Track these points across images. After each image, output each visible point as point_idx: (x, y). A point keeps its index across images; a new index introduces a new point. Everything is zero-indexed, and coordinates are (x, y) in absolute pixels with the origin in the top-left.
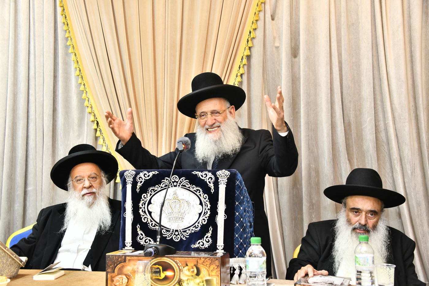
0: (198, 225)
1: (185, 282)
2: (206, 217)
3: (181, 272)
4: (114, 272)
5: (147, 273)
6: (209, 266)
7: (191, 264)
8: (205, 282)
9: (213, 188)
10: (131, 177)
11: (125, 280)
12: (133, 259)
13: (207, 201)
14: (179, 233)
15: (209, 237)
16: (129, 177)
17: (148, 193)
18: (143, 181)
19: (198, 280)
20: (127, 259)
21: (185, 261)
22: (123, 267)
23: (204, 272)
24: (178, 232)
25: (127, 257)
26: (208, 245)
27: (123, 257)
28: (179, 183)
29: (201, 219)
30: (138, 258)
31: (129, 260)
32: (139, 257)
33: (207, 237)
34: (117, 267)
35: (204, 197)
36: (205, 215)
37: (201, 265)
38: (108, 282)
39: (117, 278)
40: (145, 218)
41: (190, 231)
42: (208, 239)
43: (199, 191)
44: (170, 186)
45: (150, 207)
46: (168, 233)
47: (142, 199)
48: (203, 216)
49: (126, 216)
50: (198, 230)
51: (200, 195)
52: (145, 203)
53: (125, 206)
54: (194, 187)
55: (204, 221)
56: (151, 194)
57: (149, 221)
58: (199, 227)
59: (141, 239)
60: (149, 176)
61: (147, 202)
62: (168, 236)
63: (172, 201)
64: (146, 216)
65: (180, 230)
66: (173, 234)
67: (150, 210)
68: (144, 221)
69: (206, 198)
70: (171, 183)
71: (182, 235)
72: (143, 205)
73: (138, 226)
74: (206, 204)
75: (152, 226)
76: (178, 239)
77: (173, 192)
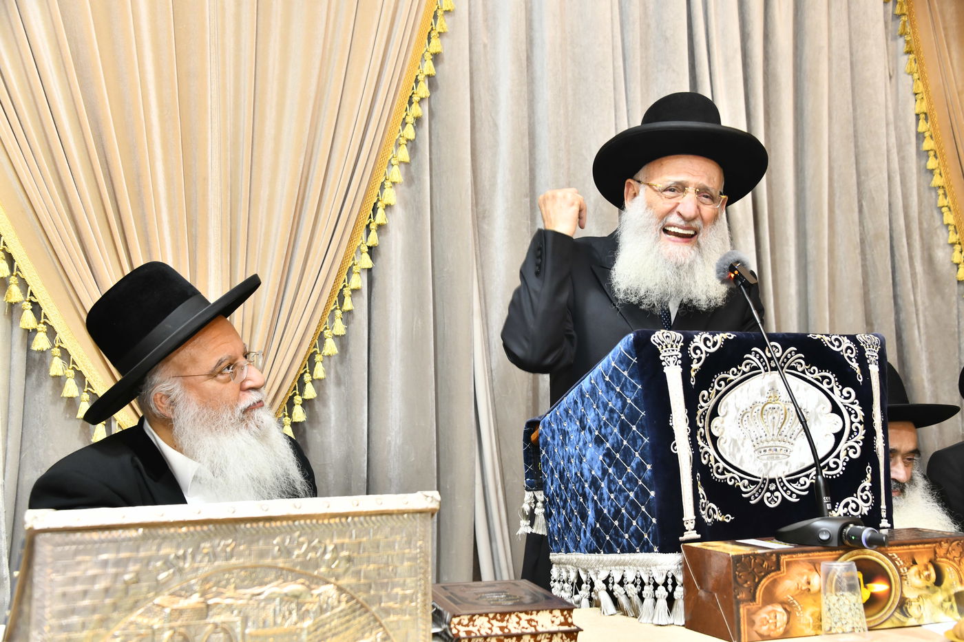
0: (835, 463)
1: (913, 603)
2: (857, 442)
3: (903, 582)
4: (753, 599)
5: (831, 592)
6: (960, 561)
7: (922, 560)
8: (953, 599)
9: (858, 371)
10: (674, 346)
11: (782, 617)
12: (797, 559)
13: (853, 403)
14: (777, 487)
15: (867, 488)
16: (669, 346)
17: (713, 388)
18: (703, 356)
19: (940, 596)
20: (782, 560)
21: (911, 553)
22: (775, 582)
23: (950, 577)
24: (776, 484)
25: (783, 557)
26: (868, 509)
27: (774, 558)
29: (843, 445)
30: (809, 556)
31: (788, 564)
32: (810, 554)
33: (863, 490)
34: (760, 586)
35: (842, 395)
36: (855, 436)
37: (942, 559)
38: (742, 628)
39: (763, 614)
40: (706, 453)
41: (812, 479)
42: (867, 495)
43: (828, 380)
44: (762, 370)
45: (714, 426)
46: (753, 487)
47: (699, 405)
48: (848, 440)
49: (676, 450)
50: (839, 473)
51: (831, 389)
52: (706, 414)
53: (671, 424)
54: (814, 371)
55: (854, 450)
56: (718, 392)
57: (712, 462)
58: (841, 467)
59: (704, 509)
60: (715, 344)
61: (708, 413)
62: (754, 494)
63: (765, 408)
64: (706, 449)
65: (781, 478)
66: (764, 490)
67: (715, 433)
68: (704, 462)
69: (848, 395)
70: (764, 361)
71: (785, 491)
72: (702, 420)
73: (698, 474)
74: (850, 409)
75: (718, 473)
76: (776, 502)
77: (769, 384)
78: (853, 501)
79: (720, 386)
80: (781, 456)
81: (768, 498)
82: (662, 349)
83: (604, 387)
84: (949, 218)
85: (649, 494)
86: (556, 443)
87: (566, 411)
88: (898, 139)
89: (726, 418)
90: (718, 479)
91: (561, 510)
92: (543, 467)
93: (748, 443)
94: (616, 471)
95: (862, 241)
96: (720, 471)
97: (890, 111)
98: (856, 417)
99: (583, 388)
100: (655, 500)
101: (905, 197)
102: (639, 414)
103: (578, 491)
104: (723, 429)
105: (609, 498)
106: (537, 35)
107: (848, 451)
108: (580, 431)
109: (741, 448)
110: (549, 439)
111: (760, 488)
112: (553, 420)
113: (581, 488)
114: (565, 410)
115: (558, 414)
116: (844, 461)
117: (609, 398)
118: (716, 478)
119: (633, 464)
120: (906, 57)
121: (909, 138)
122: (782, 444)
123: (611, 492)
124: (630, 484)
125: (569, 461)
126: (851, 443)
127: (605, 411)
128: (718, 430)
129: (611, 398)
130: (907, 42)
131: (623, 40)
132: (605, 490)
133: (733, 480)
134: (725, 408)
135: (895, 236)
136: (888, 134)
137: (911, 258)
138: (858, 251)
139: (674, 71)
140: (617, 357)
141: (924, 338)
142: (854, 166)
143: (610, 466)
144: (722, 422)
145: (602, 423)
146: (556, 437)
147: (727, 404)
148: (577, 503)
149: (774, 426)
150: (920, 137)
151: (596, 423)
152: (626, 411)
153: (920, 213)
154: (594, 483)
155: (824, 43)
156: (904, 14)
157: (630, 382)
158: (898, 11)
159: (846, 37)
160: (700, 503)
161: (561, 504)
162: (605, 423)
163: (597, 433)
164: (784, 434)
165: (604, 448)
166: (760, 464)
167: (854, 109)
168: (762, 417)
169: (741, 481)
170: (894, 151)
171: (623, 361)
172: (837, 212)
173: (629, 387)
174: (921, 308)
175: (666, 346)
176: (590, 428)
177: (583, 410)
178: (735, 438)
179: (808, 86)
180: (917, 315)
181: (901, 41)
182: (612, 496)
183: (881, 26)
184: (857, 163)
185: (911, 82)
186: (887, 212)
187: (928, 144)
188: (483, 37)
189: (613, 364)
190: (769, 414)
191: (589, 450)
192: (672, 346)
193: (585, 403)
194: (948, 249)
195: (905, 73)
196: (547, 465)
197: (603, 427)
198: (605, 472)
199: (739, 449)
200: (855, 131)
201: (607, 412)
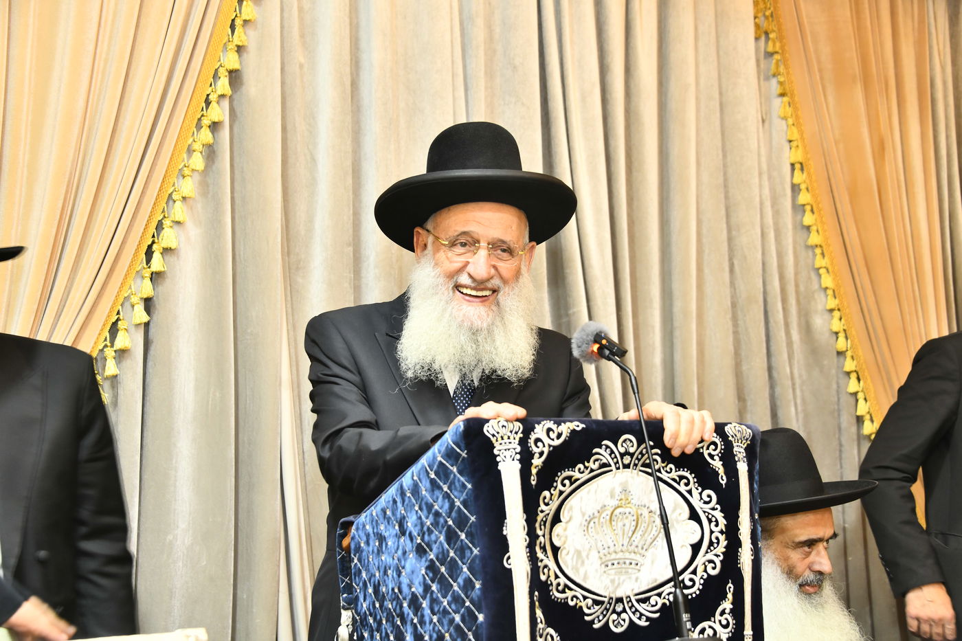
0: (691, 580)
2: (717, 556)
9: (721, 471)
10: (512, 437)
13: (713, 509)
14: (624, 608)
15: (727, 611)
16: (506, 437)
17: (556, 488)
18: (546, 450)
24: (623, 604)
26: (727, 636)
28: (637, 458)
29: (700, 559)
33: (723, 613)
35: (701, 499)
36: (715, 548)
40: (546, 566)
41: (664, 598)
42: (726, 619)
43: (686, 481)
44: (613, 467)
45: (556, 533)
46: (597, 608)
47: (540, 509)
48: (707, 552)
49: (510, 565)
50: (695, 593)
51: (690, 492)
52: (547, 519)
53: (505, 533)
54: (671, 469)
55: (713, 565)
56: (561, 493)
57: (552, 578)
58: (697, 585)
59: (541, 636)
60: (559, 436)
61: (550, 518)
62: (598, 617)
63: (616, 512)
64: (546, 561)
65: (629, 597)
66: (610, 611)
67: (557, 543)
68: (543, 578)
69: (708, 499)
70: (616, 457)
71: (634, 613)
72: (543, 527)
73: (536, 593)
74: (710, 516)
75: (558, 591)
76: (622, 626)
77: (621, 484)
78: (710, 627)
79: (564, 485)
80: (630, 571)
81: (614, 621)
82: (497, 441)
83: (428, 485)
84: (827, 281)
85: (476, 618)
86: (371, 549)
87: (384, 511)
88: (773, 190)
89: (570, 524)
90: (558, 599)
91: (375, 633)
92: (355, 578)
93: (594, 554)
94: (441, 588)
95: (734, 305)
96: (560, 588)
97: (764, 159)
98: (717, 525)
99: (404, 484)
100: (484, 625)
101: (780, 256)
102: (468, 519)
103: (395, 610)
104: (566, 537)
105: (431, 621)
106: (364, 57)
107: (706, 567)
108: (399, 537)
109: (586, 561)
110: (362, 545)
111: (606, 608)
112: (368, 521)
113: (398, 607)
114: (382, 510)
115: (374, 514)
116: (702, 578)
117: (435, 497)
118: (555, 597)
119: (460, 580)
120: (780, 100)
121: (784, 189)
122: (632, 556)
123: (434, 614)
124: (455, 604)
125: (385, 573)
126: (710, 556)
127: (429, 513)
128: (560, 539)
129: (437, 499)
130: (781, 83)
131: (465, 67)
132: (427, 612)
133: (575, 599)
134: (569, 512)
135: (769, 300)
136: (761, 186)
137: (787, 325)
138: (729, 316)
139: (523, 104)
140: (443, 449)
141: (801, 416)
142: (724, 220)
143: (433, 581)
144: (565, 530)
145: (425, 529)
146: (371, 542)
147: (571, 508)
148: (394, 625)
149: (624, 534)
150: (795, 189)
151: (419, 527)
152: (454, 514)
153: (796, 274)
154: (415, 603)
155: (691, 79)
156: (777, 53)
157: (459, 480)
158: (770, 49)
159: (715, 75)
160: (538, 629)
161: (374, 626)
162: (429, 528)
163: (419, 541)
164: (635, 544)
165: (427, 559)
166: (606, 581)
167: (725, 156)
168: (611, 524)
169: (584, 600)
170: (768, 204)
171: (450, 455)
172: (706, 271)
173: (457, 484)
174: (798, 381)
175: (502, 438)
176: (410, 534)
177: (403, 512)
178: (579, 548)
179: (674, 128)
180: (794, 390)
181: (774, 81)
182: (435, 619)
183: (752, 63)
184: (728, 216)
185: (785, 127)
186: (760, 272)
187: (804, 198)
188: (299, 56)
189: (439, 459)
190: (619, 520)
191: (409, 561)
192: (509, 438)
193: (406, 503)
194: (827, 316)
195: (779, 117)
196: (359, 577)
197: (427, 533)
198: (427, 588)
199: (583, 562)
200: (726, 180)
201: (431, 516)
